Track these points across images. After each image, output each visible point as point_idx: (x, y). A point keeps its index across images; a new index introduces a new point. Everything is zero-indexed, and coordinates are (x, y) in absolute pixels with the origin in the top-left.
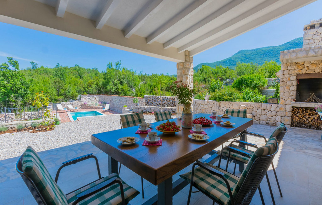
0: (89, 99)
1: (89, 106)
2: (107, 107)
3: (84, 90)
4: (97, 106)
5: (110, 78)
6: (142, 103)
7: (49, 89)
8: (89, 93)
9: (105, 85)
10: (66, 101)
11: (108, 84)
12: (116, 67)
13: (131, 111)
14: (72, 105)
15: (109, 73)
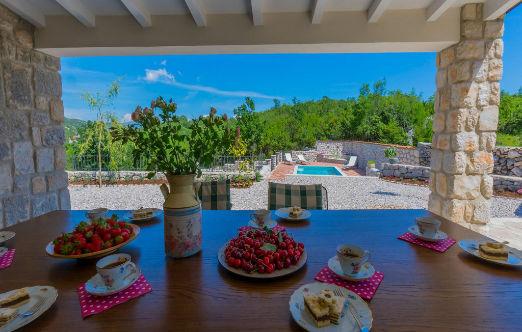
0: (328, 147)
1: (327, 158)
2: (353, 161)
3: (323, 133)
4: (339, 159)
5: (364, 113)
6: (412, 158)
7: (282, 132)
8: (331, 138)
9: (355, 124)
10: (301, 149)
11: (359, 124)
12: (376, 92)
13: (379, 173)
14: (304, 155)
15: (363, 104)
